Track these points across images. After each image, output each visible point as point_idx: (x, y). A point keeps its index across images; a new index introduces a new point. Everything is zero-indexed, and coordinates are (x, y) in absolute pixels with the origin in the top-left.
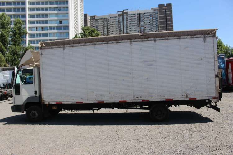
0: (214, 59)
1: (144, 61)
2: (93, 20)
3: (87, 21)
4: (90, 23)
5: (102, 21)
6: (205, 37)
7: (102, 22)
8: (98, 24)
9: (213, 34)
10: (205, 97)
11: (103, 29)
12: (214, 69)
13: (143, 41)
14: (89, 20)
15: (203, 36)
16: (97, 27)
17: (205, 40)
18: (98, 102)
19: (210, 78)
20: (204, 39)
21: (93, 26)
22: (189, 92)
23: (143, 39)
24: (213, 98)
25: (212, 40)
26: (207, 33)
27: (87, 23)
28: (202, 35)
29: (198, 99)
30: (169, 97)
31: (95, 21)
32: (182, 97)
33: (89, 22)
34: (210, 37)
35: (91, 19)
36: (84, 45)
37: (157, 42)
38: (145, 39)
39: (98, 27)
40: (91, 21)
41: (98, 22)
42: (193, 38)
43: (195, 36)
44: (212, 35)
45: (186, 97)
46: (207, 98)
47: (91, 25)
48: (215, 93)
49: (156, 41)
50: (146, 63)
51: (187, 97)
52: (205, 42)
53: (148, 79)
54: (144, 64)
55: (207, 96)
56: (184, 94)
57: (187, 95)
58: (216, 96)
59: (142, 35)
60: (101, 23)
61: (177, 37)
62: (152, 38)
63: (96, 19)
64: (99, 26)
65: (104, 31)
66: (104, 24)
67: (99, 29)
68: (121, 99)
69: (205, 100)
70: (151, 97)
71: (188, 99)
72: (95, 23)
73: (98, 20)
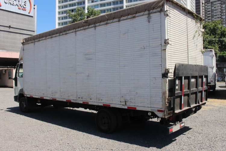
0: (160, 48)
1: (86, 55)
2: (208, 4)
3: (200, 5)
4: (204, 8)
5: (220, 3)
6: (149, 14)
7: (220, 5)
8: (214, 8)
9: (160, 6)
10: (148, 107)
11: (220, 13)
12: (161, 63)
13: (85, 29)
14: (203, 4)
15: (147, 12)
16: (212, 11)
17: (150, 19)
18: (53, 99)
19: (155, 78)
20: (148, 17)
21: (208, 10)
22: (128, 98)
23: (85, 28)
24: (159, 111)
25: (159, 18)
26: (152, 6)
27: (200, 8)
28: (145, 11)
29: (138, 109)
30: (107, 102)
31: (210, 4)
32: (120, 103)
33: (203, 6)
34: (155, 12)
35: (205, 3)
36: (45, 39)
37: (98, 28)
38: (87, 27)
39: (215, 12)
40: (205, 5)
41: (214, 5)
42: (134, 17)
43: (137, 15)
44: (159, 9)
45: (124, 104)
46: (149, 110)
47: (205, 10)
48: (161, 103)
49: (96, 28)
50: (87, 56)
51: (126, 104)
52: (149, 22)
53: (88, 76)
54: (85, 57)
55: (149, 106)
56: (123, 100)
57: (125, 102)
58: (162, 108)
59: (84, 22)
60: (218, 6)
61: (117, 20)
62: (93, 24)
63: (211, 2)
64: (215, 10)
65: (222, 16)
66: (221, 7)
67: (215, 14)
68: (68, 98)
69: (147, 112)
70: (91, 99)
71: (126, 107)
72: (210, 7)
73: (214, 3)
